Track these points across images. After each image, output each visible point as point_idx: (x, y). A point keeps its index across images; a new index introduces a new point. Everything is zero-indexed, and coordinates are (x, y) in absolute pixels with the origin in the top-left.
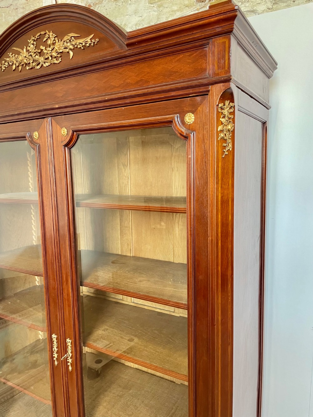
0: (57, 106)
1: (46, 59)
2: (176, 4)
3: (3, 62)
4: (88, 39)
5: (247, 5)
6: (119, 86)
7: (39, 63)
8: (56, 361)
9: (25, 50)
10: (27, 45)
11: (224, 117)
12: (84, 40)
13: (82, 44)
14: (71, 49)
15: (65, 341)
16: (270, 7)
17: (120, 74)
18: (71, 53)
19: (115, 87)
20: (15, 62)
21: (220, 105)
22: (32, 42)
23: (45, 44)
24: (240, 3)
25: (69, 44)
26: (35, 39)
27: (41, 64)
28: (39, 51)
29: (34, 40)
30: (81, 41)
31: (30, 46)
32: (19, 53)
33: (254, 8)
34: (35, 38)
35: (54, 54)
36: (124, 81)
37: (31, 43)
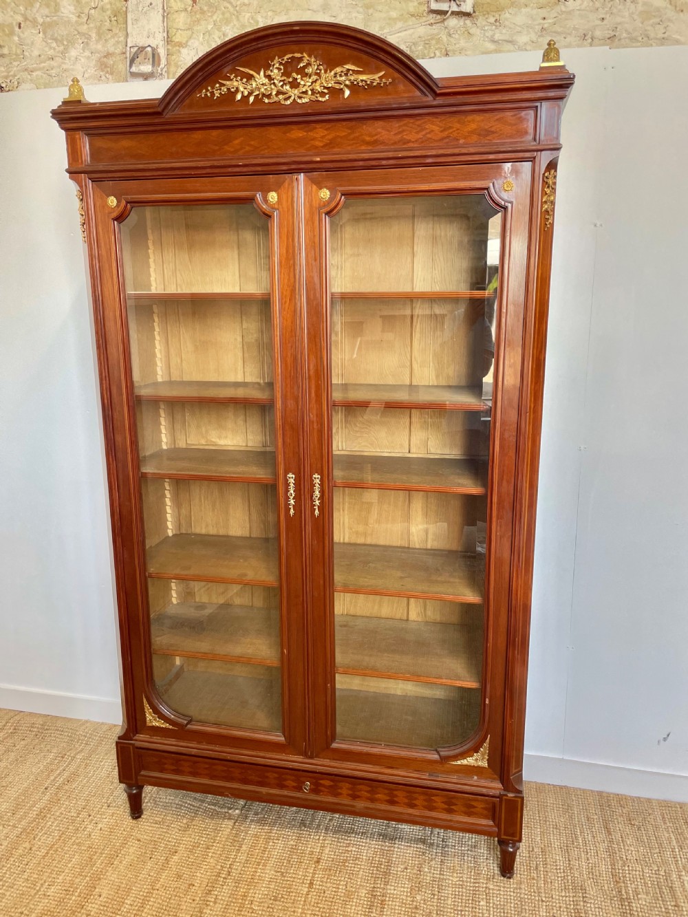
0: (318, 159)
1: (303, 93)
2: (395, 9)
3: (217, 85)
4: (376, 77)
5: (504, 31)
6: (416, 141)
7: (290, 97)
8: (292, 508)
9: (262, 73)
10: (267, 67)
11: (548, 187)
12: (369, 76)
13: (366, 81)
14: (346, 86)
15: (311, 477)
16: (535, 39)
17: (419, 126)
18: (347, 93)
19: (409, 141)
20: (242, 89)
21: (546, 174)
22: (277, 65)
23: (302, 72)
24: (494, 27)
25: (344, 78)
26: (284, 62)
27: (292, 98)
28: (291, 80)
29: (281, 64)
30: (364, 77)
31: (272, 71)
32: (250, 77)
33: (514, 38)
34: (283, 60)
35: (318, 88)
36: (424, 135)
37: (275, 66)
